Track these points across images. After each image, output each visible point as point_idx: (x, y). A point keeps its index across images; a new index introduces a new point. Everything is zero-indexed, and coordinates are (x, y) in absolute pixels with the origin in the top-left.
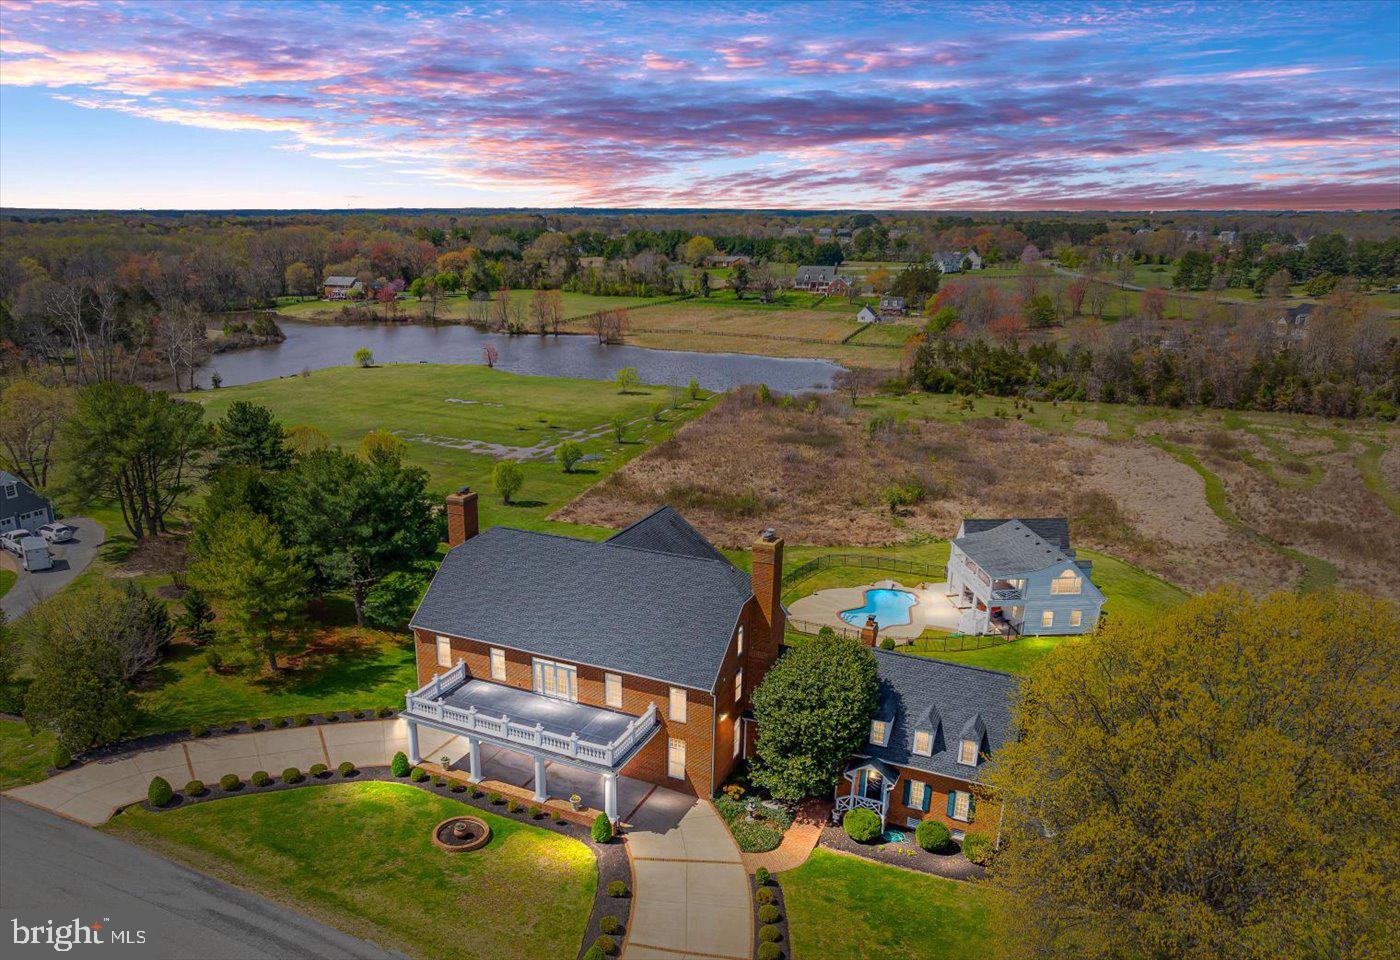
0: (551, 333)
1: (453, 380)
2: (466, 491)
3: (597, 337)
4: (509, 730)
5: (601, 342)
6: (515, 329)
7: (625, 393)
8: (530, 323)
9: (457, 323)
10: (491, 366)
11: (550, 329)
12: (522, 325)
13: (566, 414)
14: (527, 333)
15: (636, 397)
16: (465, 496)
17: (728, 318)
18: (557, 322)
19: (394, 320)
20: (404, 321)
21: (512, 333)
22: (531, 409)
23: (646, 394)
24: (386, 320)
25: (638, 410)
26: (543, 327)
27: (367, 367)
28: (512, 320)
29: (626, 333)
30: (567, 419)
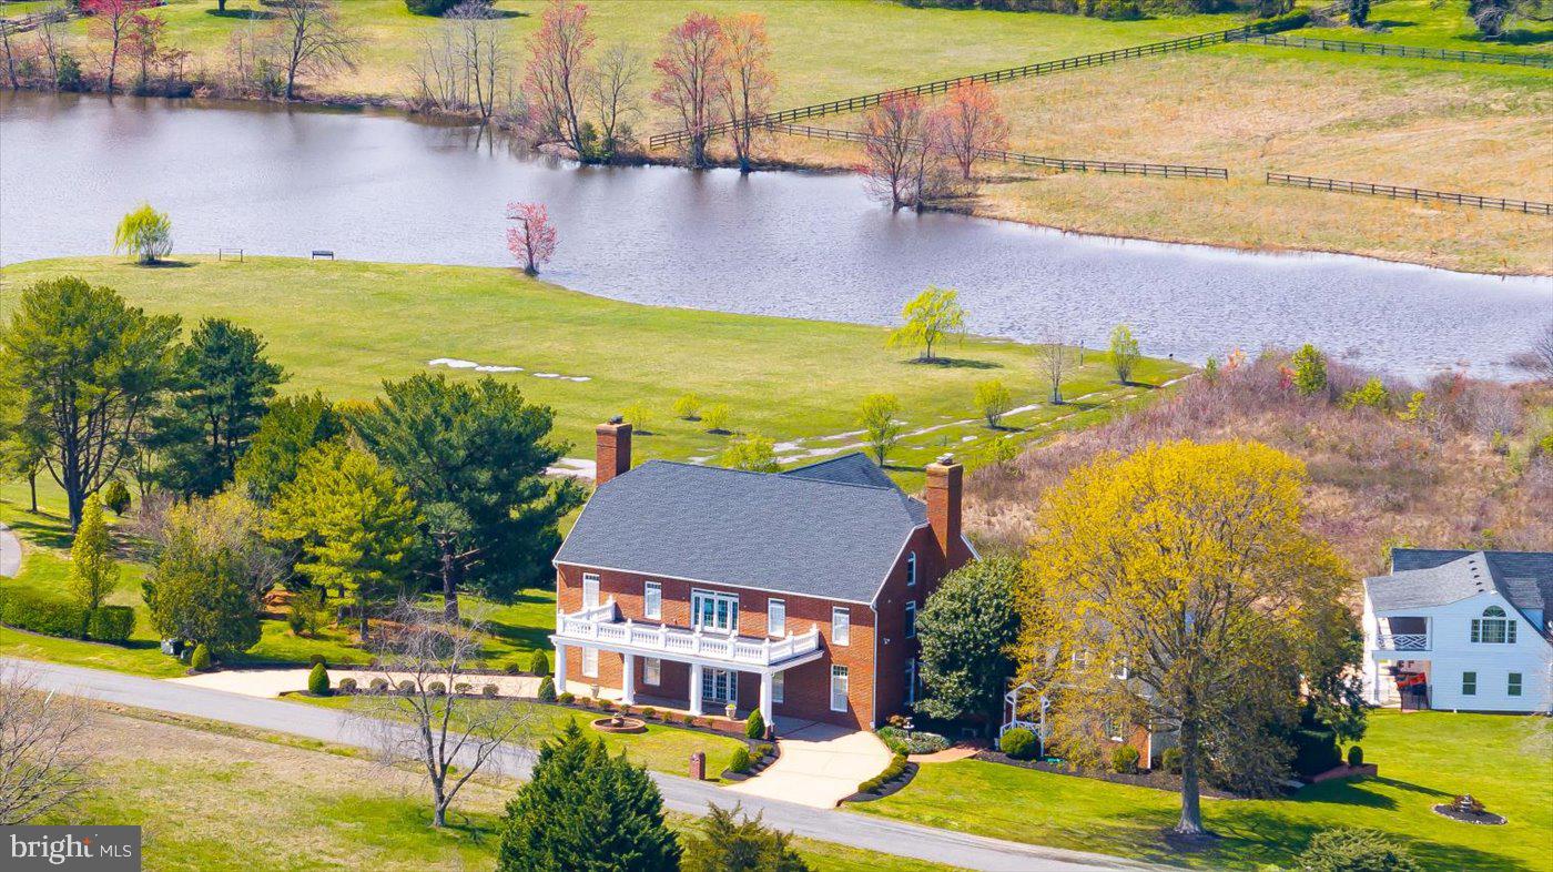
0: (727, 164)
1: (430, 309)
2: (619, 421)
3: (884, 185)
4: (668, 640)
5: (898, 204)
6: (597, 146)
7: (929, 360)
8: (650, 124)
9: (379, 106)
10: (531, 271)
11: (722, 147)
12: (626, 131)
13: (758, 406)
14: (640, 160)
15: (955, 374)
16: (618, 426)
17: (1395, 122)
18: (750, 122)
19: (145, 91)
20: (179, 93)
21: (588, 160)
22: (664, 391)
23: (987, 366)
24: (111, 90)
25: (951, 402)
26: (699, 141)
27: (151, 262)
28: (589, 114)
29: (995, 170)
30: (758, 415)
